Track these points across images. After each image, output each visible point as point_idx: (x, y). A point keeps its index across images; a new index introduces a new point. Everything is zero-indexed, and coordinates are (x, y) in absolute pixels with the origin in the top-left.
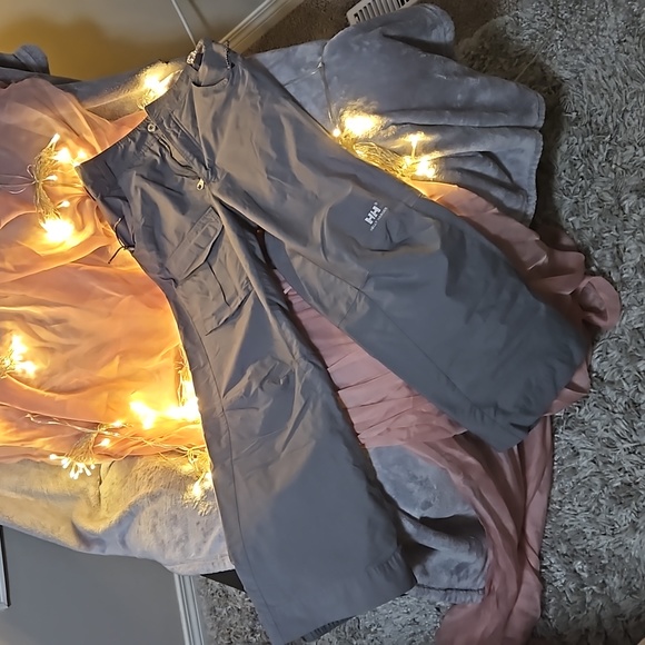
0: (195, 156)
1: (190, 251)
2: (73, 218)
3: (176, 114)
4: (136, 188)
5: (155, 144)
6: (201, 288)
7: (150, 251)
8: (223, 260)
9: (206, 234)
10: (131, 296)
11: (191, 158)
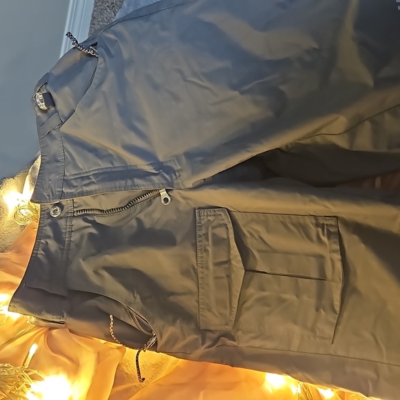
0: (131, 178)
1: (217, 278)
2: (55, 363)
3: (70, 172)
4: (96, 272)
5: (74, 222)
6: (267, 305)
7: (174, 323)
8: (263, 247)
9: (218, 241)
10: (202, 393)
11: (129, 183)
